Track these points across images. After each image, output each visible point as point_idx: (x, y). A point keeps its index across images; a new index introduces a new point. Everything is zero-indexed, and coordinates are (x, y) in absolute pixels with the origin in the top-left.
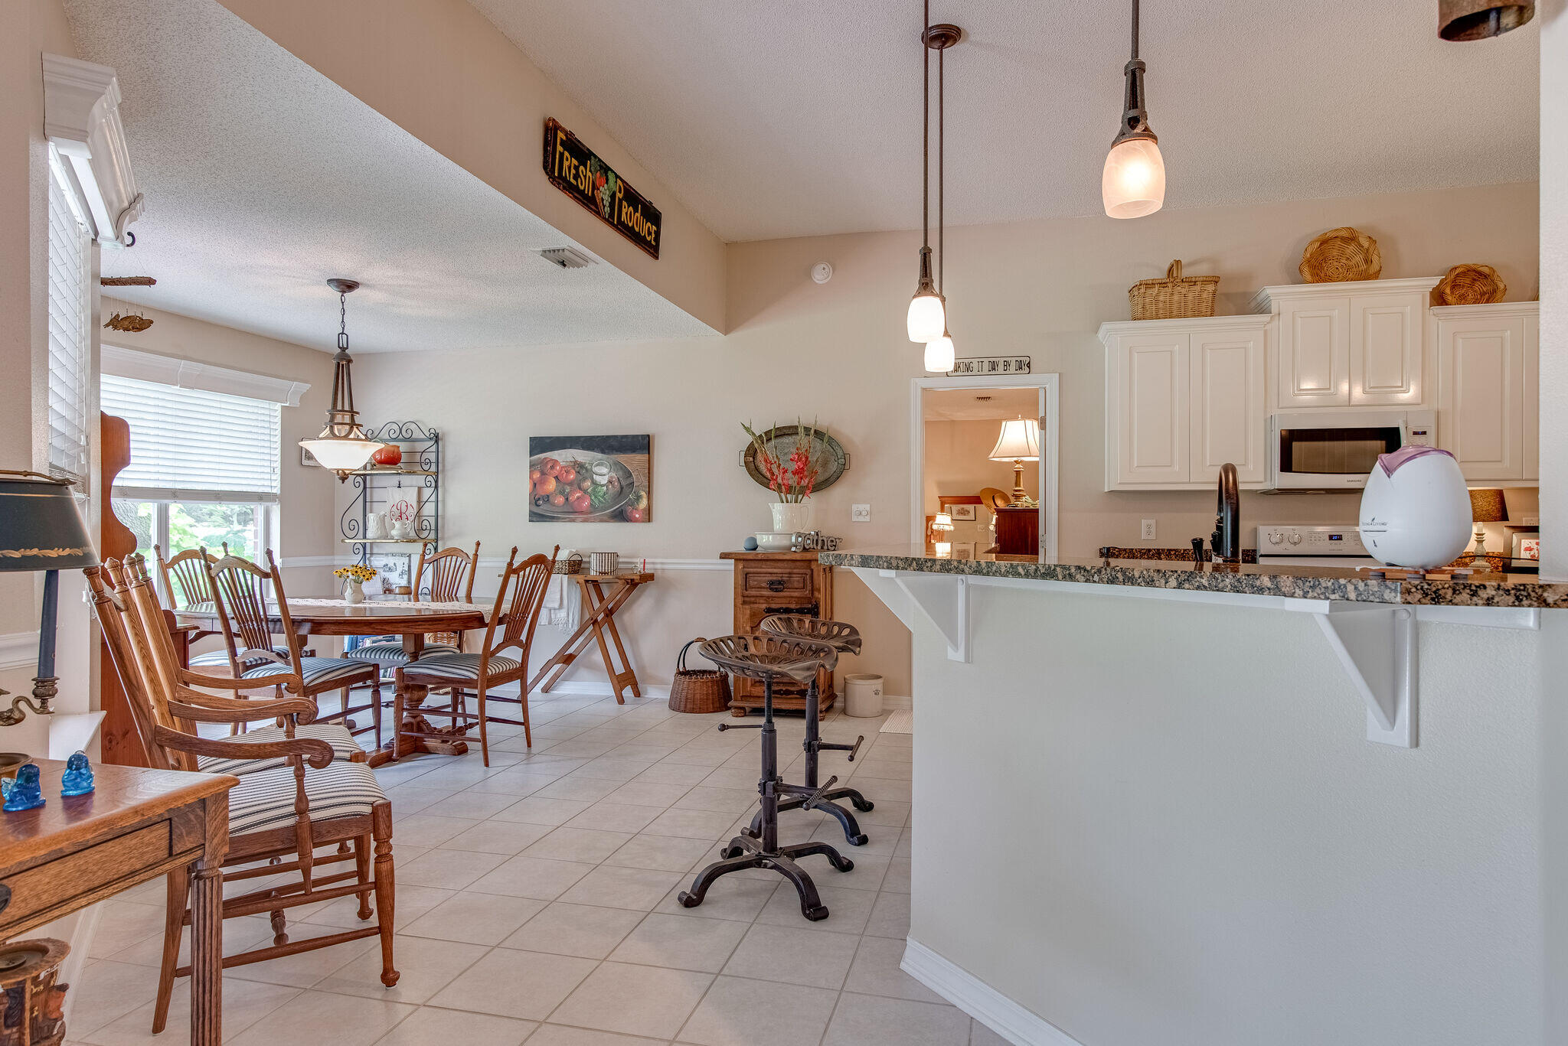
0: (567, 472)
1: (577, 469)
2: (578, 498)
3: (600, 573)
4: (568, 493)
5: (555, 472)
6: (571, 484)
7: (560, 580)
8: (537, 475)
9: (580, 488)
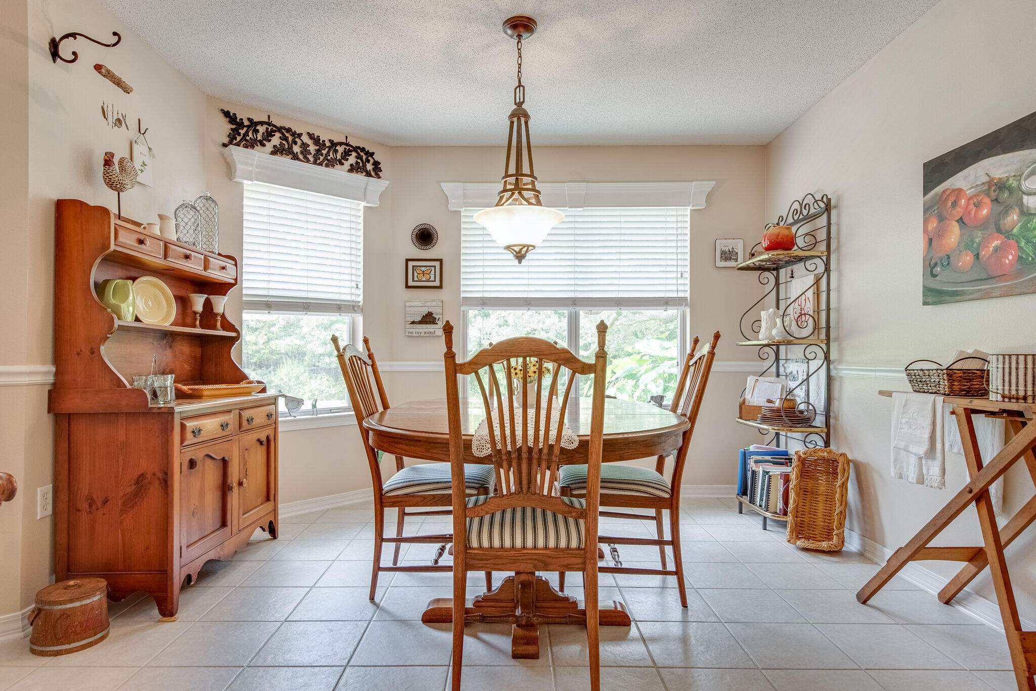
0: (978, 205)
1: (994, 195)
2: (996, 249)
3: (1004, 397)
4: (979, 244)
5: (958, 212)
6: (983, 225)
7: (930, 406)
8: (933, 224)
9: (999, 230)
